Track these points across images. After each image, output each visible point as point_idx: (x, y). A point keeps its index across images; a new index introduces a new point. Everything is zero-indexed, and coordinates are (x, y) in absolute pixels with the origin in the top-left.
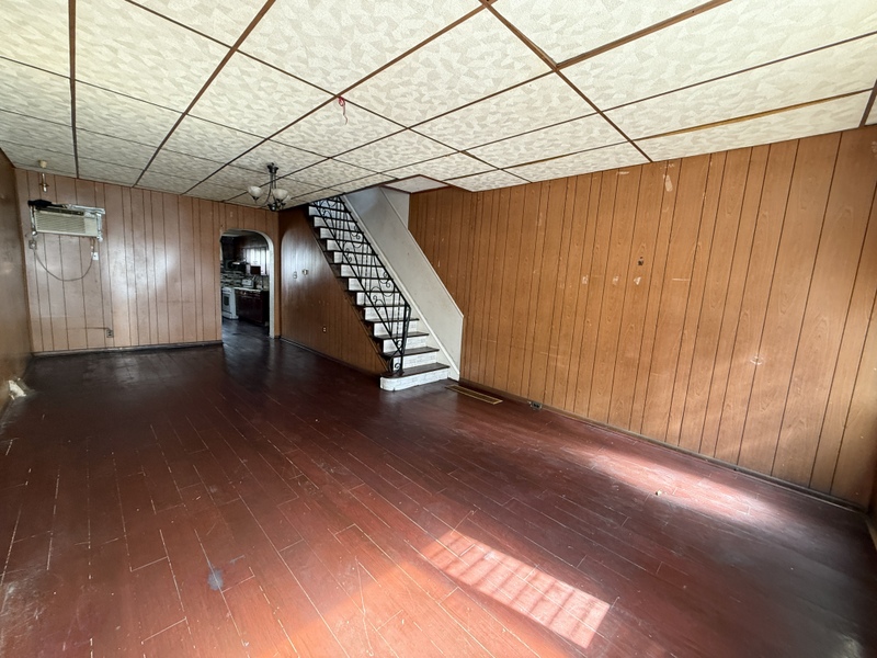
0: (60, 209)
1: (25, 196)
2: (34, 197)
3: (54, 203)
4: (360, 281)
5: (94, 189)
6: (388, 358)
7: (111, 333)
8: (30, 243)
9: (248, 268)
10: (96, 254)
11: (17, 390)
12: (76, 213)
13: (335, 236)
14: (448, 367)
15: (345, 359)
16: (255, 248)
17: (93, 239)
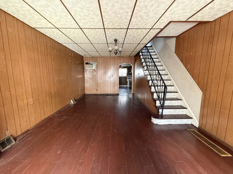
0: (90, 64)
2: (86, 62)
6: (157, 108)
7: (97, 90)
8: (85, 72)
11: (72, 102)
14: (192, 118)
17: (95, 69)
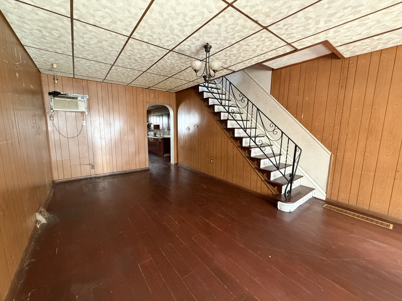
0: (65, 96)
1: (46, 90)
2: (52, 90)
3: (62, 93)
4: (245, 131)
5: (82, 83)
7: (93, 167)
8: (50, 117)
9: (152, 126)
10: (84, 122)
11: (42, 219)
12: (73, 98)
13: (221, 103)
14: (314, 189)
15: (230, 181)
16: (156, 116)
17: (83, 113)
